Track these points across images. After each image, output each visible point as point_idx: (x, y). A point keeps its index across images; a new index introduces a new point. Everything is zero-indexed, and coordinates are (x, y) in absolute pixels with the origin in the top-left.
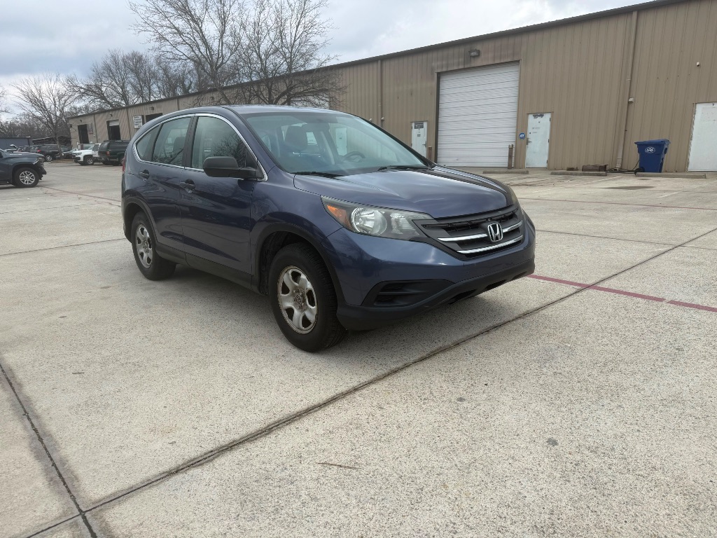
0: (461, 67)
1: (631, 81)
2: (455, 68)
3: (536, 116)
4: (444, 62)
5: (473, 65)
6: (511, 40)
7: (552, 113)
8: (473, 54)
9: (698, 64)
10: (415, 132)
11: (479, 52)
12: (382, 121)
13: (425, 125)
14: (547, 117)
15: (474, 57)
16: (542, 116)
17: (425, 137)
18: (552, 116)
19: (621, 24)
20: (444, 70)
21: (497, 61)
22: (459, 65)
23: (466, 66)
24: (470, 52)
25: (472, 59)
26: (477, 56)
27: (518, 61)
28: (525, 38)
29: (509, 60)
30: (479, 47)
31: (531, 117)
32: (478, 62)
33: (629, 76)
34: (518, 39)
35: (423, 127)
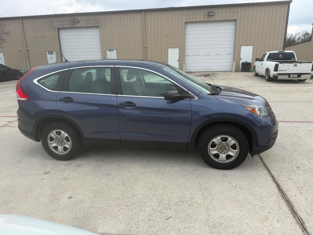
0: (70, 26)
1: (146, 39)
2: (67, 27)
3: (110, 51)
4: (60, 24)
5: (76, 26)
6: (94, 17)
7: (117, 50)
8: (76, 21)
9: (167, 34)
10: (49, 56)
11: (78, 20)
12: (27, 50)
13: (54, 53)
14: (115, 51)
15: (76, 22)
16: (112, 51)
17: (56, 59)
18: (117, 51)
19: (139, 16)
20: (61, 27)
21: (88, 26)
22: (69, 25)
23: (73, 26)
24: (74, 20)
25: (76, 23)
26: (78, 22)
27: (98, 27)
28: (100, 17)
29: (94, 26)
30: (78, 18)
31: (108, 51)
32: (79, 25)
33: (145, 37)
34: (97, 17)
35: (53, 54)
